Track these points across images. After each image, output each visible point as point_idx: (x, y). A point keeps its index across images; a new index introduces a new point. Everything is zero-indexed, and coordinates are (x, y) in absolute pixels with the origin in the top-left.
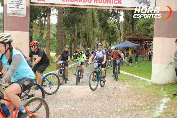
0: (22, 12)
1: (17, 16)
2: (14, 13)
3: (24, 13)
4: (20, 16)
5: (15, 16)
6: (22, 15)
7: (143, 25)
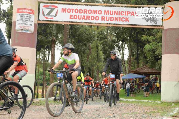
0: (30, 29)
1: (26, 32)
2: (22, 29)
3: (32, 29)
4: (27, 32)
5: (23, 32)
6: (30, 31)
7: (149, 51)
